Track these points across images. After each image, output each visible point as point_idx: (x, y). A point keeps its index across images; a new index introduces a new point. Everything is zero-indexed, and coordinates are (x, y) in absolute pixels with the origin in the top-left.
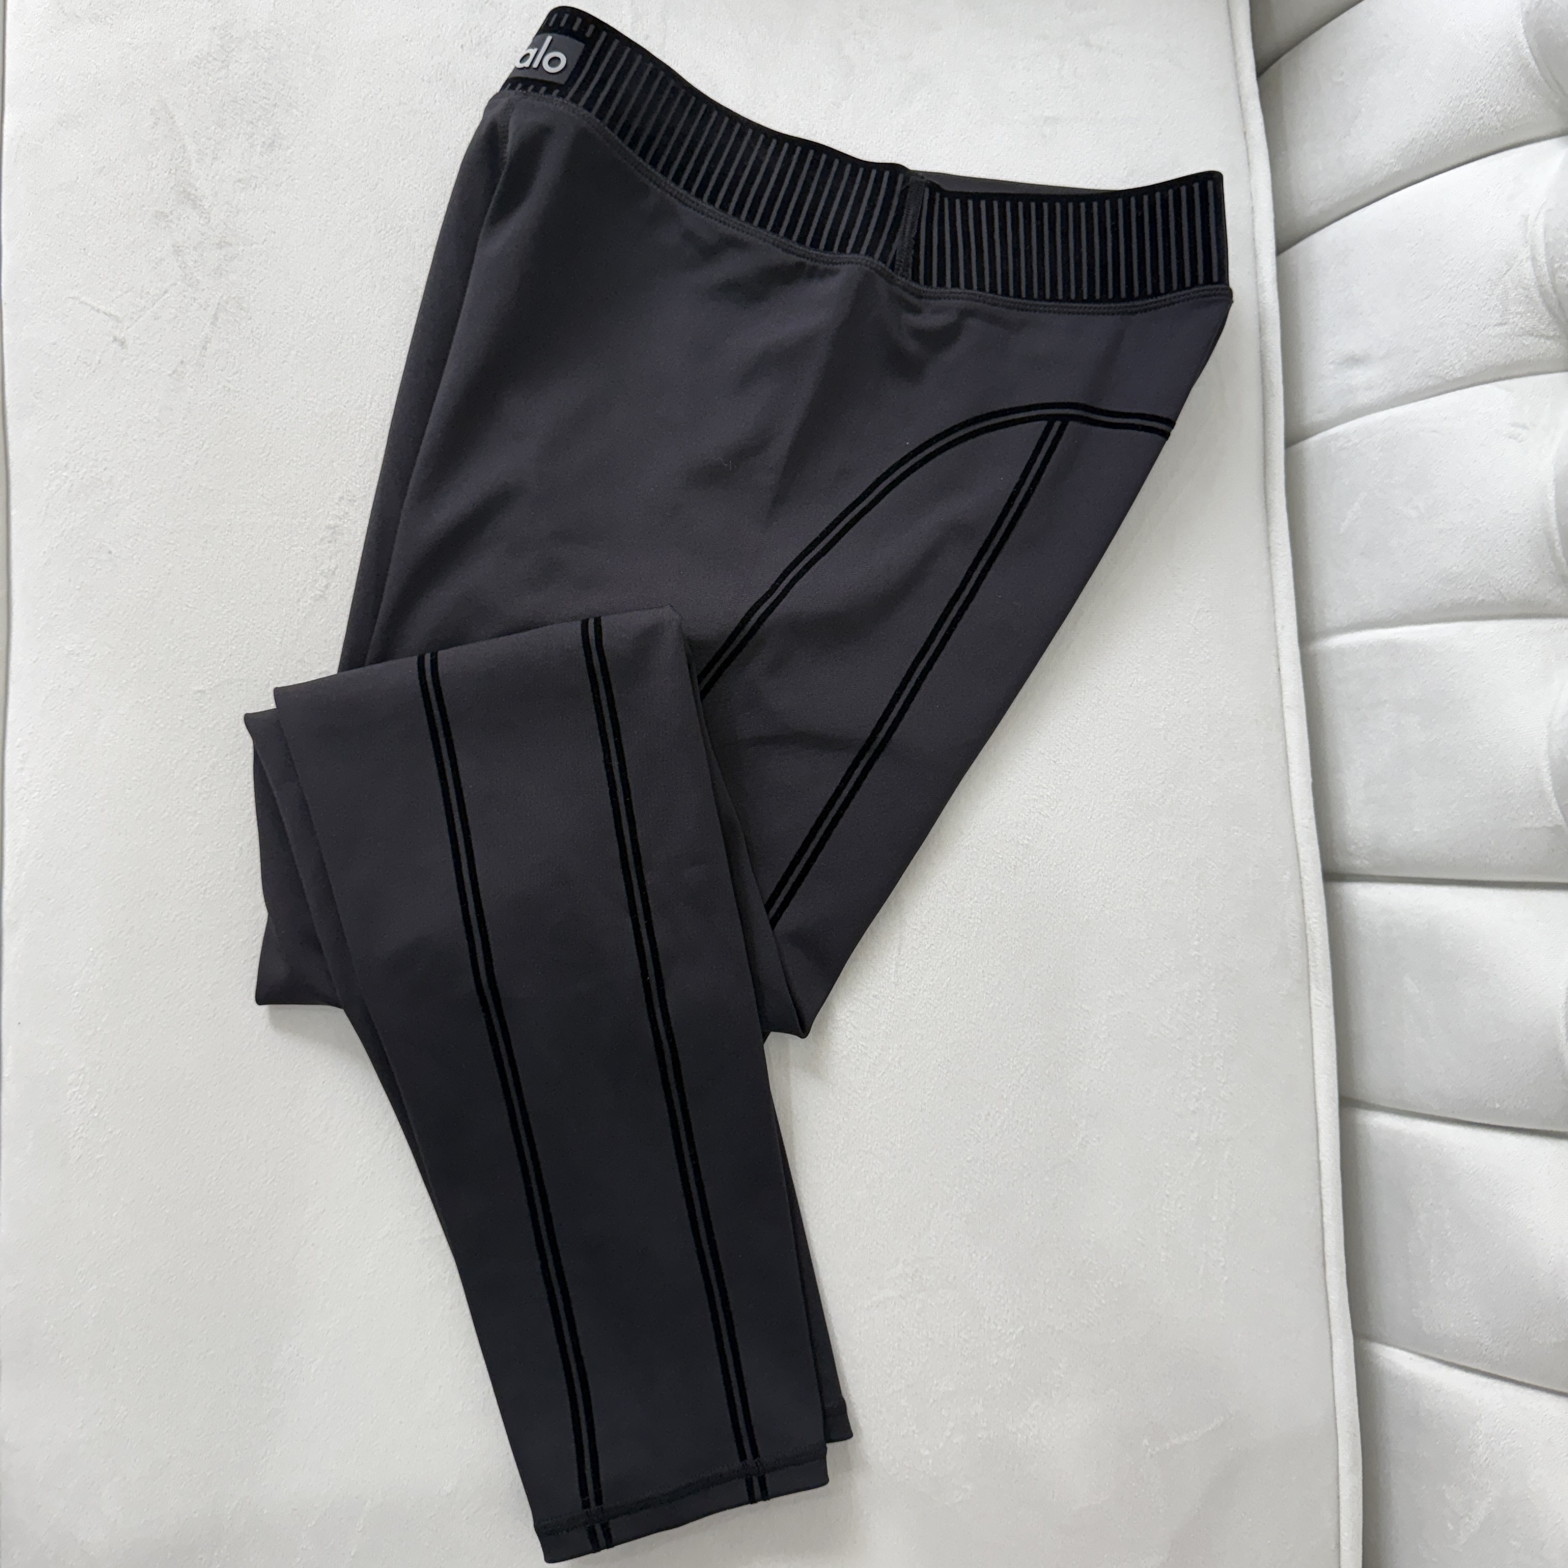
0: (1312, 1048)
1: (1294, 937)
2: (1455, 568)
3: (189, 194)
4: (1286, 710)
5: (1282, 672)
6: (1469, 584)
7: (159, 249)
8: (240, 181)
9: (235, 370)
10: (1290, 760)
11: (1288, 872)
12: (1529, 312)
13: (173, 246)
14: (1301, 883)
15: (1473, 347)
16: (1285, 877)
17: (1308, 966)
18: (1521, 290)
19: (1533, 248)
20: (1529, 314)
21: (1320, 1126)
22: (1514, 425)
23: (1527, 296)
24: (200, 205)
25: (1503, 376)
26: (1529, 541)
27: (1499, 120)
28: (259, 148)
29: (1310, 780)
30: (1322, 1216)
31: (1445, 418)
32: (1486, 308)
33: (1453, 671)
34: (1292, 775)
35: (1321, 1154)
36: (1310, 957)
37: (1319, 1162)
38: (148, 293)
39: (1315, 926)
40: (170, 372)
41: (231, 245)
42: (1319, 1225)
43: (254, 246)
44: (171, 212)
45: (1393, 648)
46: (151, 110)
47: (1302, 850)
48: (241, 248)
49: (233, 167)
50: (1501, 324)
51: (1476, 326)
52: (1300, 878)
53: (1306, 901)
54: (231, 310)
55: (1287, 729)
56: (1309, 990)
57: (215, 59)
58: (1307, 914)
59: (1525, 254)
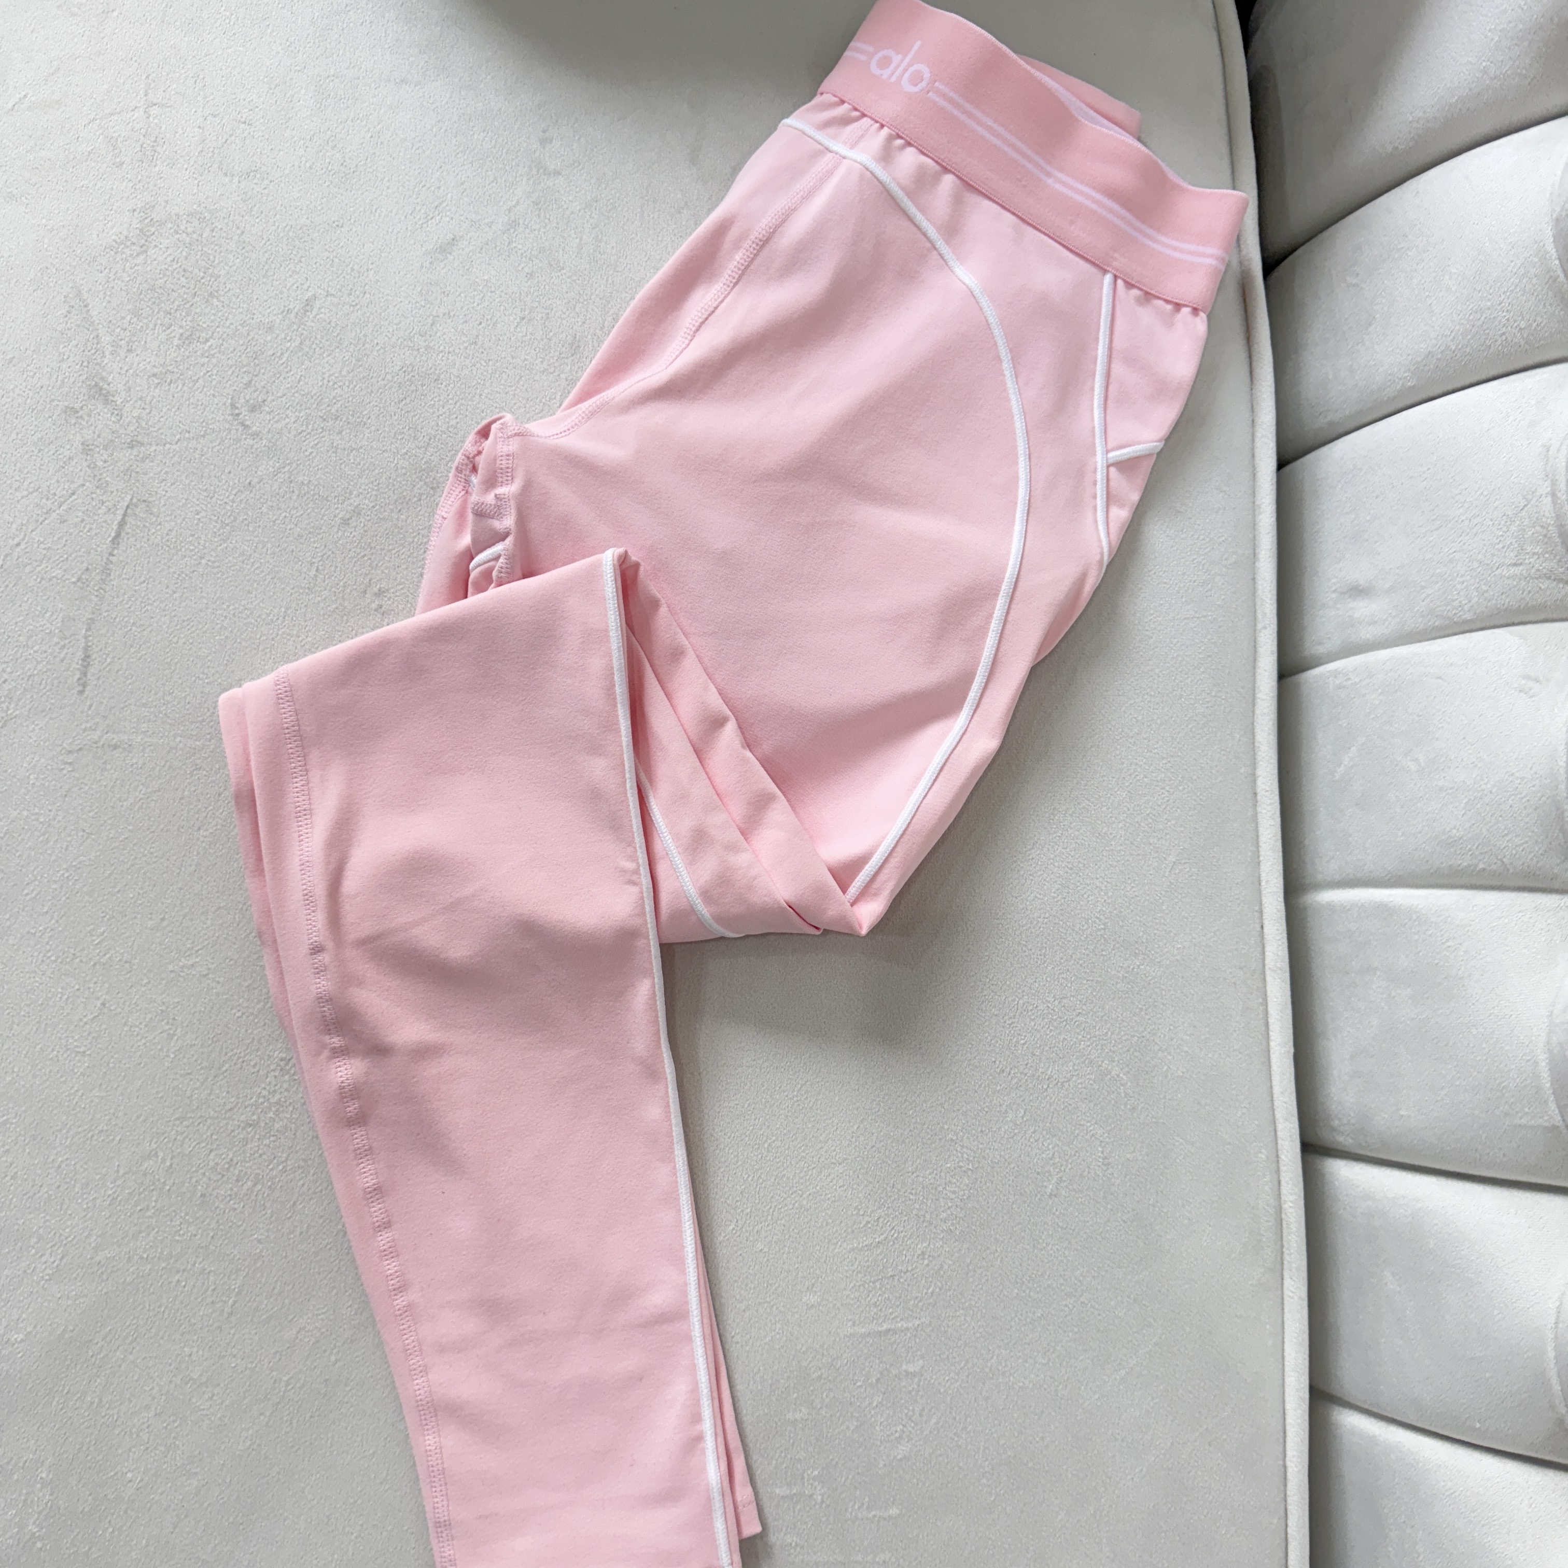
0: (1283, 1342)
1: (1267, 1221)
2: (1454, 831)
3: (101, 389)
4: (1268, 972)
5: (1265, 930)
6: (1470, 850)
7: (68, 447)
8: (154, 375)
9: (143, 579)
10: (1271, 1028)
11: (1264, 1151)
12: (1547, 553)
13: (82, 444)
14: (1278, 1162)
15: (1484, 588)
16: (1260, 1155)
17: (1282, 1253)
18: (1538, 528)
19: (1554, 483)
20: (1547, 556)
21: (1288, 1428)
22: (1527, 677)
23: (1545, 536)
24: (112, 401)
25: (1516, 621)
26: (1535, 809)
27: (1523, 337)
28: (176, 342)
29: (1292, 1050)
30: (1286, 1526)
31: (1451, 664)
32: (1501, 545)
33: (1449, 944)
34: (1272, 1044)
35: (1287, 1459)
36: (1285, 1244)
37: (1285, 1467)
38: (55, 494)
39: (1291, 1210)
40: (74, 580)
41: (142, 444)
42: (1283, 1536)
43: (168, 446)
44: (82, 407)
45: (1385, 911)
46: (65, 297)
47: (1280, 1126)
48: (154, 448)
49: (148, 360)
50: (1515, 565)
51: (1488, 565)
52: (1278, 1156)
53: (1283, 1183)
54: (141, 515)
55: (1269, 993)
56: (1283, 1279)
57: (134, 244)
58: (1283, 1197)
59: (1545, 488)
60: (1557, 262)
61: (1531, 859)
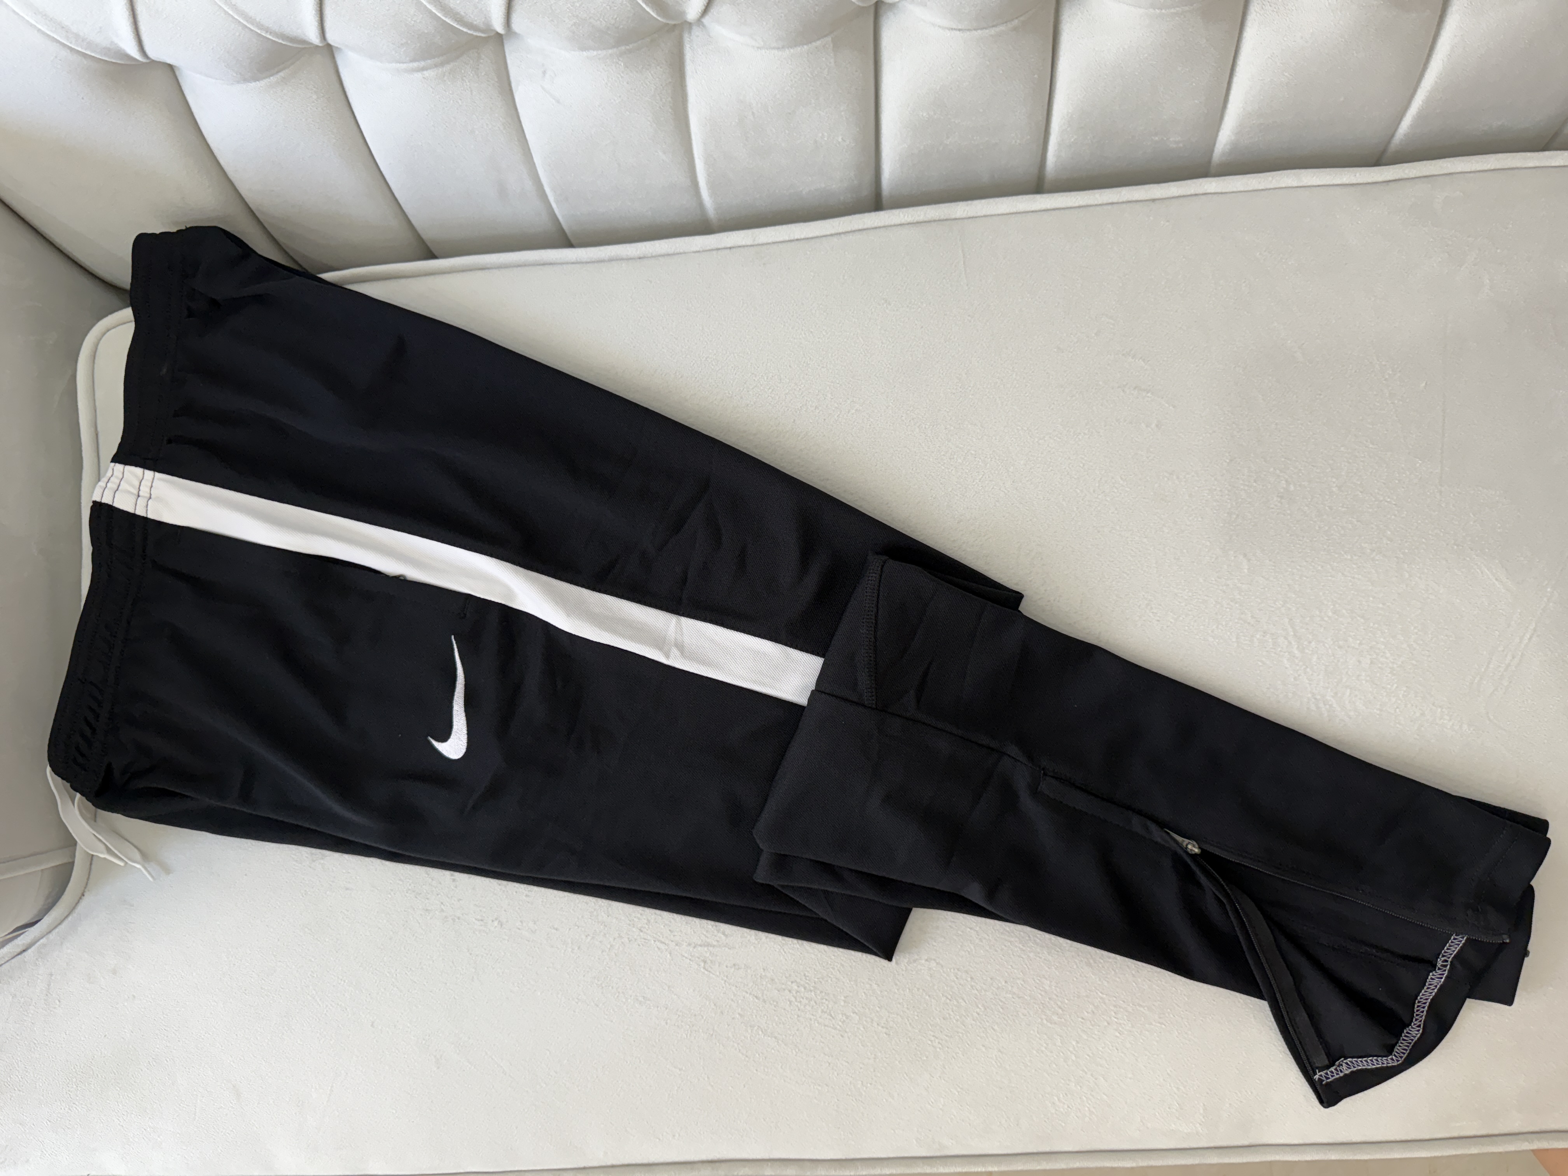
2: (649, 118)
6: (660, 107)
12: (461, 72)
15: (489, 109)
19: (414, 71)
25: (508, 87)
26: (627, 67)
31: (542, 130)
33: (724, 117)
50: (471, 91)
51: (473, 109)
59: (418, 75)
60: (272, 78)
61: (661, 67)
